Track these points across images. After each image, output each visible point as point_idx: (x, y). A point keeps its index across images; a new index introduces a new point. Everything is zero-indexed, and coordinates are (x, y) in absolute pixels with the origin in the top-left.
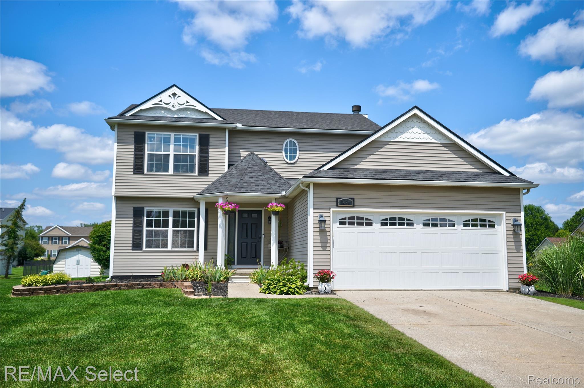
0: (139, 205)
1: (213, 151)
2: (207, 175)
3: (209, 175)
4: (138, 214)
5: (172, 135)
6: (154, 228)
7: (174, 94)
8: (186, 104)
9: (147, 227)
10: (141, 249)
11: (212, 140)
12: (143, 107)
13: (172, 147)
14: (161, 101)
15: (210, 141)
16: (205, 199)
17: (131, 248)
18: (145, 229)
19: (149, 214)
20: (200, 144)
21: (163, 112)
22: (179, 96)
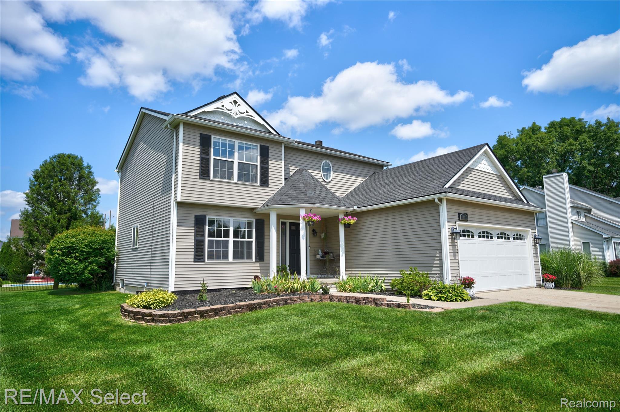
0: (201, 213)
1: (272, 164)
2: (267, 186)
3: (269, 186)
4: (199, 222)
5: (237, 143)
6: (215, 239)
7: (235, 102)
8: (246, 114)
9: (209, 237)
10: (204, 261)
11: (271, 152)
12: (207, 109)
13: (236, 154)
14: (223, 106)
15: (270, 154)
16: (276, 209)
17: (193, 260)
18: (207, 239)
19: (212, 223)
20: (261, 155)
21: (223, 117)
22: (239, 105)
